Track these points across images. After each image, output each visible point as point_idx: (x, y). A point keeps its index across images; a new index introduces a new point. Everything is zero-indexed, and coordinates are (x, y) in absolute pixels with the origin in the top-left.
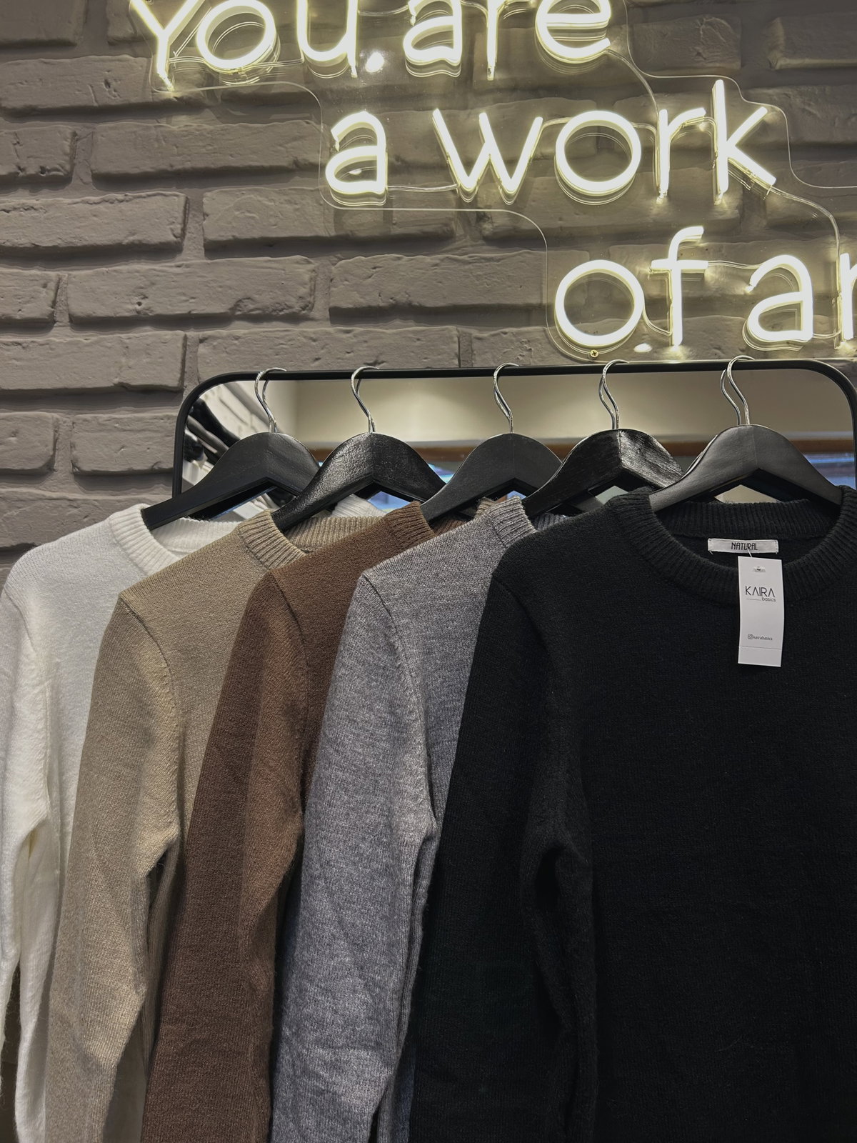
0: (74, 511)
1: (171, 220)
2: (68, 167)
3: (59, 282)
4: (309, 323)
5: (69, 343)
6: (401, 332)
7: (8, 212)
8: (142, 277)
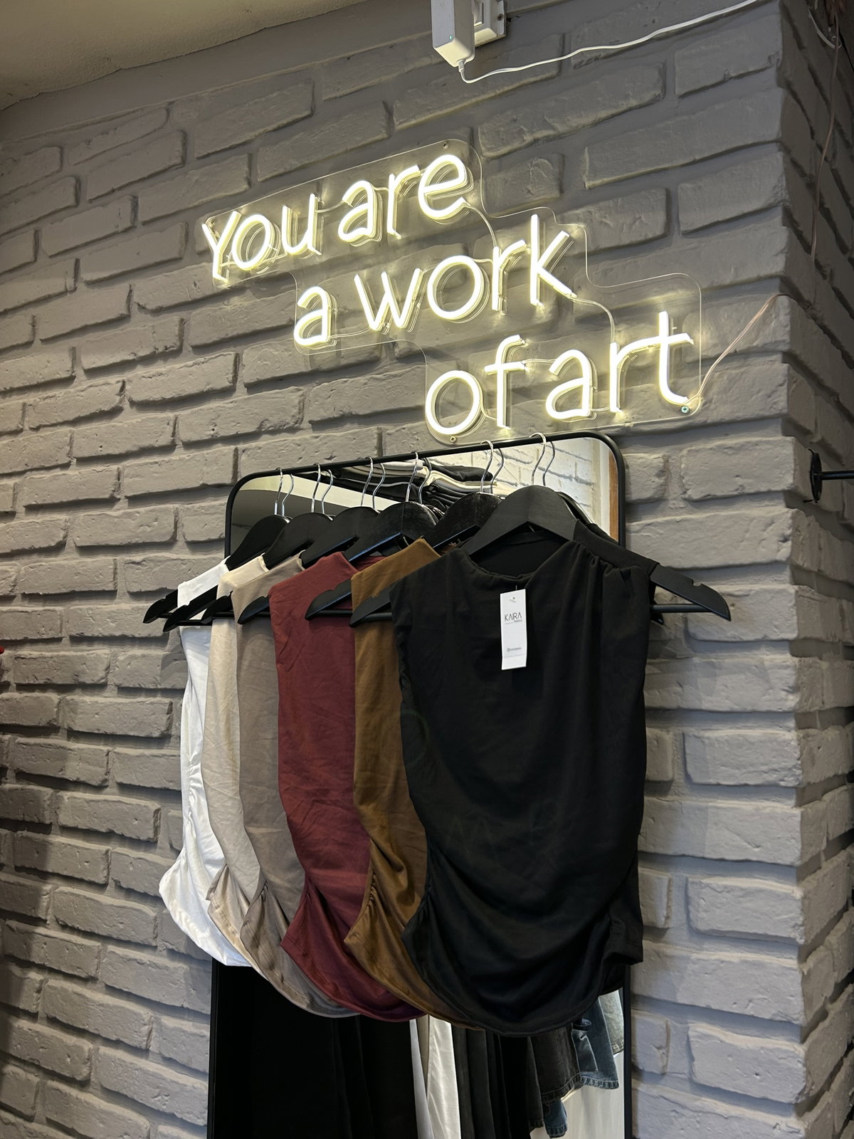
0: (184, 567)
1: (227, 372)
2: (178, 344)
3: (176, 420)
4: (301, 432)
5: (181, 460)
6: (345, 435)
7: (151, 378)
8: (214, 413)
